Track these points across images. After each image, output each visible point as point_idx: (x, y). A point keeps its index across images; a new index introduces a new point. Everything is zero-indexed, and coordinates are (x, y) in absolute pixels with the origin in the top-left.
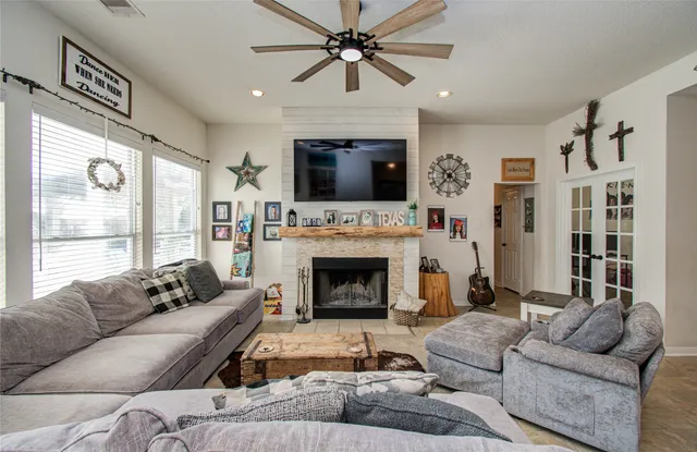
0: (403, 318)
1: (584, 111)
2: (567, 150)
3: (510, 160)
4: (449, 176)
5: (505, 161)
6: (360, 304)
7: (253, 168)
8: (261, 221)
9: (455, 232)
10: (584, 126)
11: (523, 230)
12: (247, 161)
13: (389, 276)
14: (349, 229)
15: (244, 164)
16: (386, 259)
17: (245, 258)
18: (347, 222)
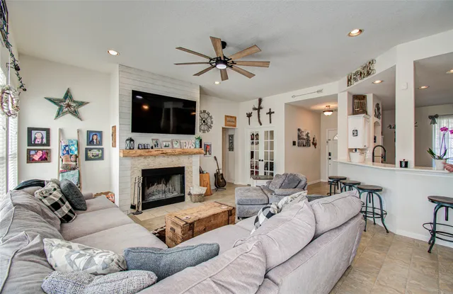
0: (197, 198)
1: (257, 101)
2: (249, 115)
3: (228, 116)
4: (204, 122)
5: (226, 116)
6: (170, 196)
7: (75, 102)
8: (84, 145)
9: (206, 151)
10: (257, 107)
11: (228, 150)
12: (68, 95)
13: (186, 176)
14: (168, 150)
15: (66, 97)
16: (184, 167)
17: (73, 175)
18: (166, 146)
